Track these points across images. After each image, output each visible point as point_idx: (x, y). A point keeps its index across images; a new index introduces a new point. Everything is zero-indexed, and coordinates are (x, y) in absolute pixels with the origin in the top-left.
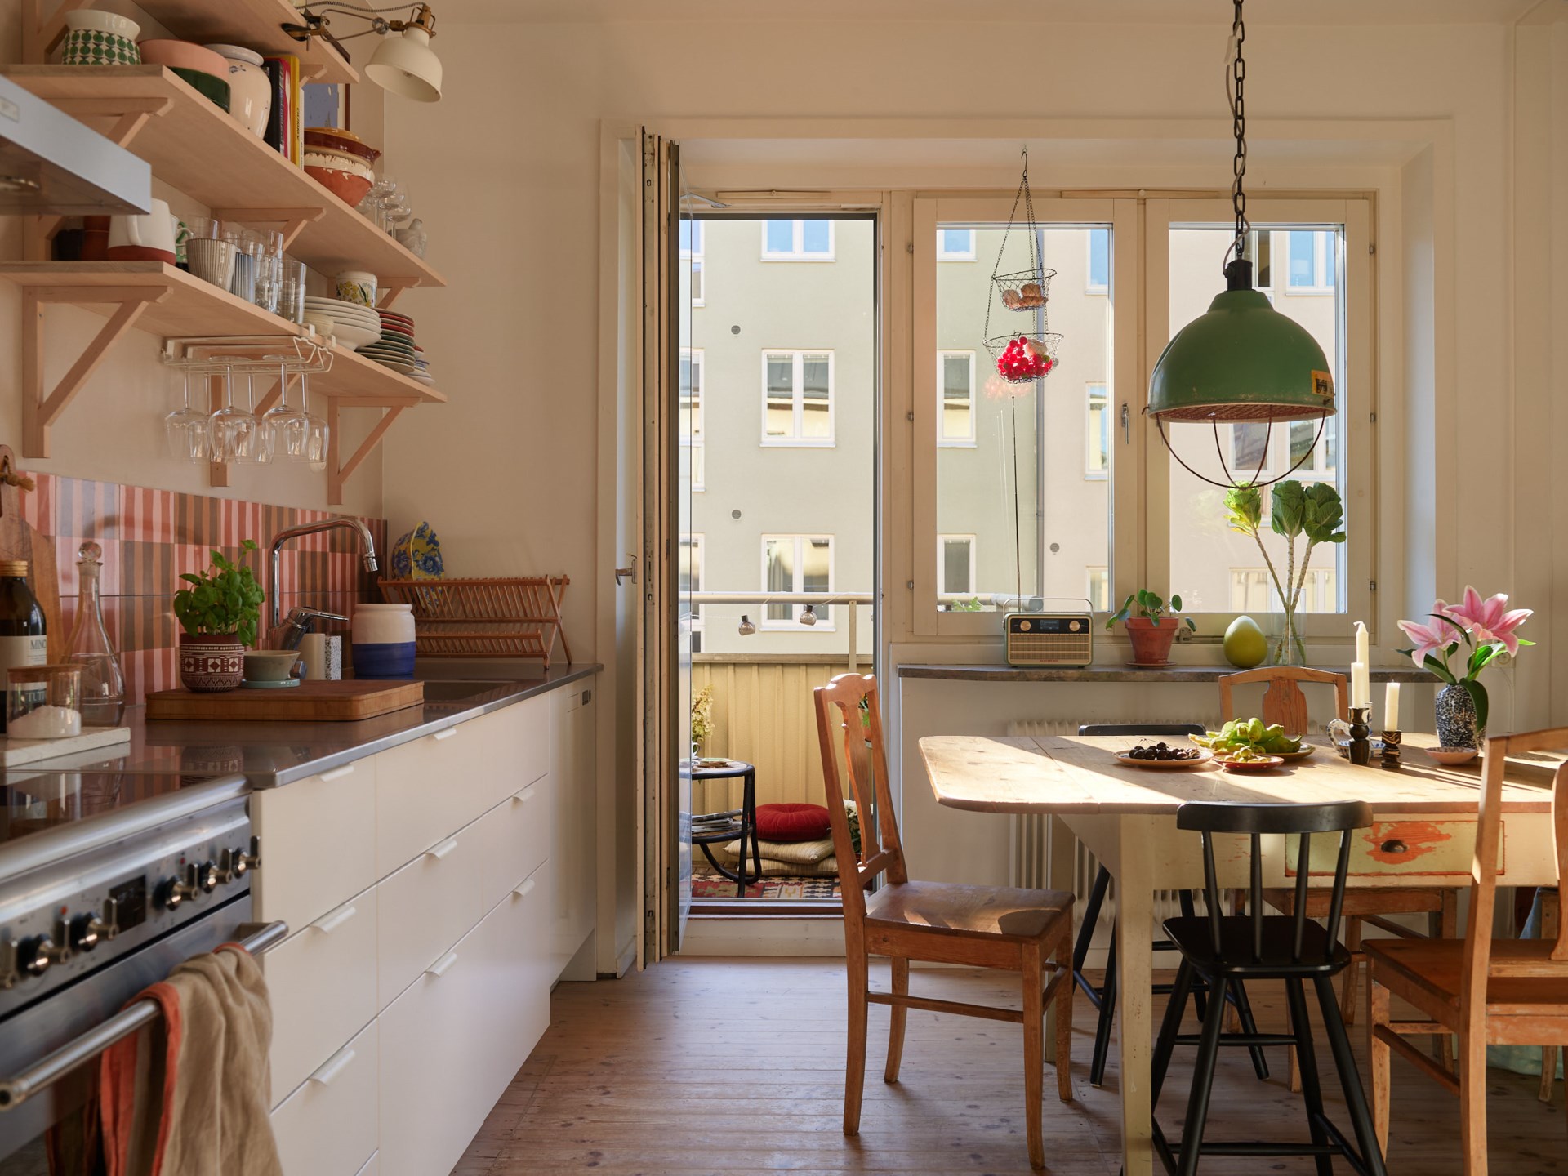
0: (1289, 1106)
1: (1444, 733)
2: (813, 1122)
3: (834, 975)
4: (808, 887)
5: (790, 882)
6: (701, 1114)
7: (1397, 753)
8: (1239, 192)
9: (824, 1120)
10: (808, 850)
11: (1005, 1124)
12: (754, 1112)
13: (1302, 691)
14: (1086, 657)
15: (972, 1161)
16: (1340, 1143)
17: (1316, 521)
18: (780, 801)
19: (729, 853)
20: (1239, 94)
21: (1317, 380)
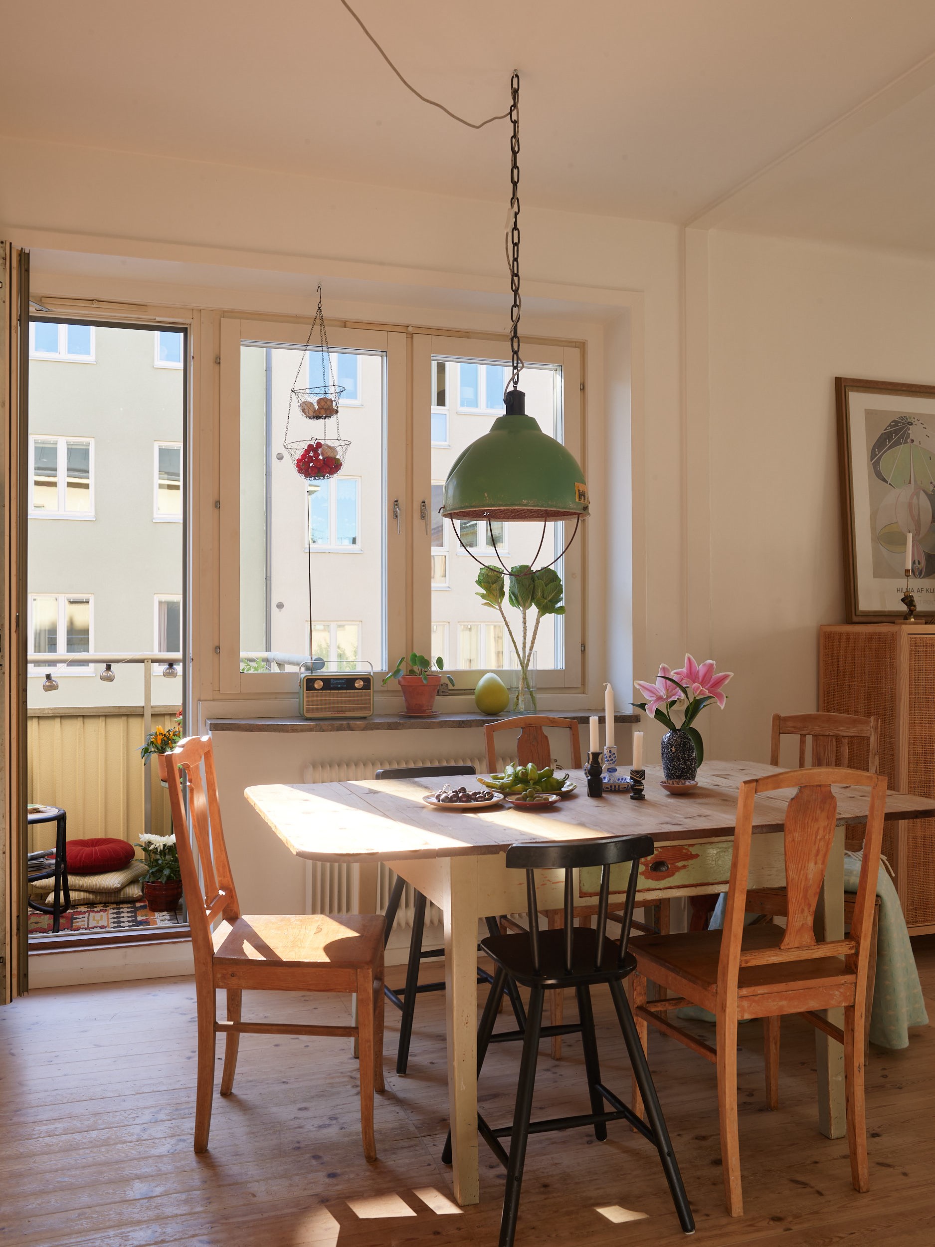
0: (556, 1073)
1: (669, 768)
2: (164, 1145)
3: (154, 996)
4: (113, 913)
5: (96, 909)
6: (54, 1153)
7: (642, 787)
8: (515, 335)
9: (173, 1141)
10: (112, 880)
11: (334, 1122)
12: (106, 1143)
13: (547, 735)
14: (368, 709)
15: (314, 1162)
16: (622, 1109)
17: (543, 597)
18: (81, 838)
19: (37, 888)
20: (516, 256)
21: (579, 490)
